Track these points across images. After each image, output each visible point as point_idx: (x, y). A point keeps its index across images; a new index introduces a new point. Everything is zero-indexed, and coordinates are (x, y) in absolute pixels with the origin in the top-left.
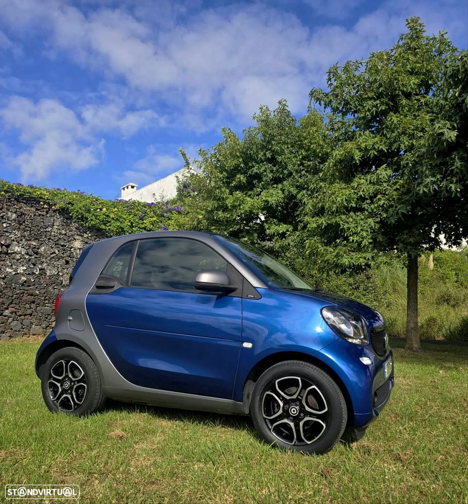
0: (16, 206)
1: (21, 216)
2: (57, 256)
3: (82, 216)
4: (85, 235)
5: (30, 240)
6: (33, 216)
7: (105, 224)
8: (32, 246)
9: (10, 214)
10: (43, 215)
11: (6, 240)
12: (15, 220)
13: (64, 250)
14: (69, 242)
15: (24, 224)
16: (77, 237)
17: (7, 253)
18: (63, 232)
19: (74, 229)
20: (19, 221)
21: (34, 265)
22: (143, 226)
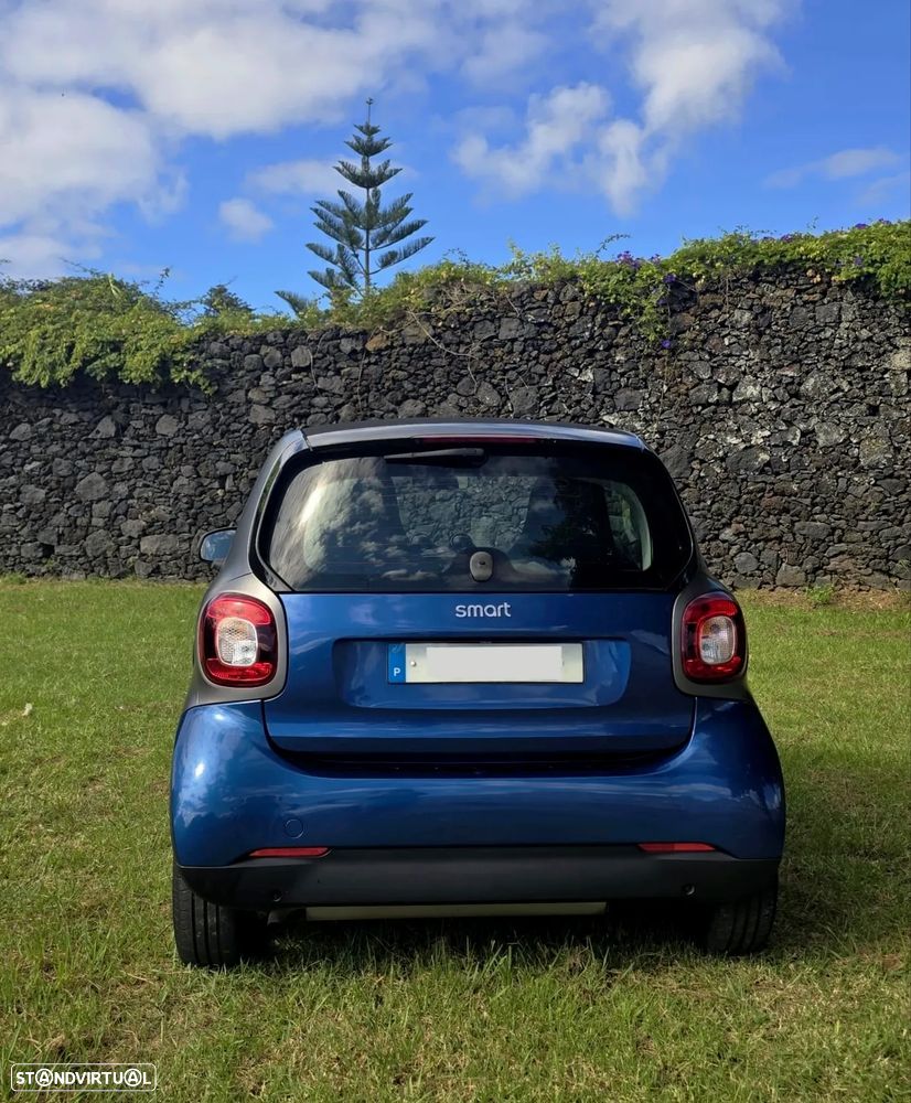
0: (751, 295)
1: (762, 313)
2: (845, 396)
5: (781, 367)
6: (788, 309)
8: (785, 380)
9: (737, 314)
10: (814, 302)
11: (728, 374)
12: (749, 326)
13: (867, 379)
14: (879, 356)
15: (768, 332)
16: (900, 342)
17: (730, 403)
18: (865, 333)
19: (894, 321)
20: (757, 327)
21: (789, 423)
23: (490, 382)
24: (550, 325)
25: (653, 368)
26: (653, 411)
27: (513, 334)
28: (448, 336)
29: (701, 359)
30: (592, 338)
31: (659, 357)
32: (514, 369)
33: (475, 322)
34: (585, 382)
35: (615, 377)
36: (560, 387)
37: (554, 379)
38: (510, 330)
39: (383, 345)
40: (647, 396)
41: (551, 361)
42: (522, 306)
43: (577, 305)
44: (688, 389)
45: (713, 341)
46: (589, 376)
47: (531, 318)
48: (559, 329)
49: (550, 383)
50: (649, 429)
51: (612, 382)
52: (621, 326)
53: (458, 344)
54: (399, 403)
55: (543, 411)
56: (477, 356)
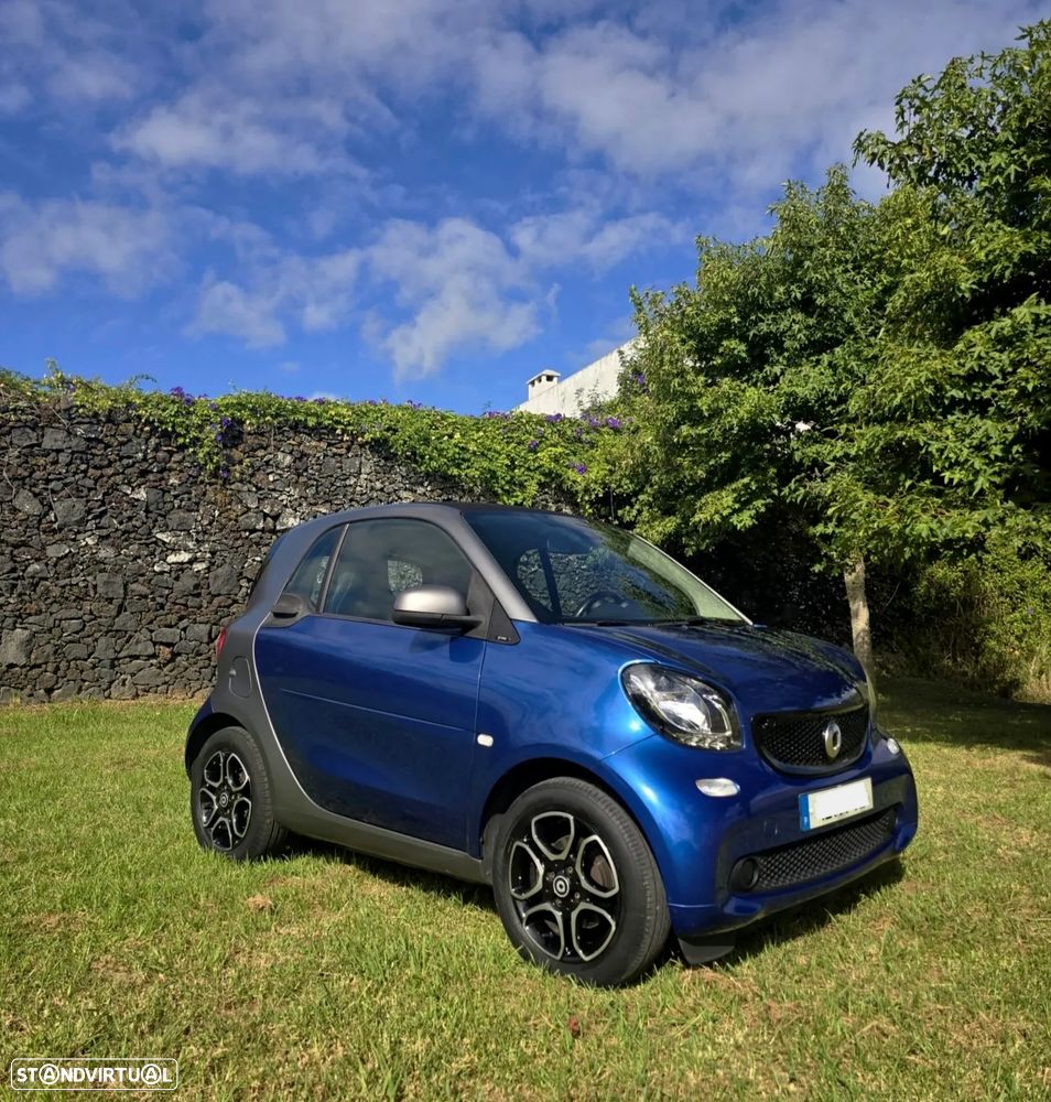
0: (291, 441)
1: (300, 459)
3: (414, 453)
4: (420, 490)
5: (316, 504)
6: (321, 458)
7: (458, 466)
9: (280, 456)
10: (341, 455)
11: (272, 506)
12: (289, 467)
15: (305, 474)
16: (404, 494)
17: (274, 531)
18: (378, 485)
19: (398, 478)
20: (296, 469)
22: (537, 465)
23: (30, 490)
24: (101, 441)
25: (204, 494)
26: (205, 533)
27: (59, 445)
29: (249, 491)
30: (145, 459)
31: (211, 484)
32: (59, 480)
33: (12, 428)
34: (138, 500)
35: (168, 498)
36: (110, 502)
37: (104, 494)
38: (56, 441)
40: (199, 518)
41: (102, 476)
42: (70, 419)
43: (131, 427)
44: (237, 516)
45: (260, 476)
46: (142, 494)
47: (80, 431)
48: (110, 446)
49: (100, 497)
50: (202, 549)
51: (165, 503)
52: (174, 452)
55: (91, 525)
56: (15, 462)
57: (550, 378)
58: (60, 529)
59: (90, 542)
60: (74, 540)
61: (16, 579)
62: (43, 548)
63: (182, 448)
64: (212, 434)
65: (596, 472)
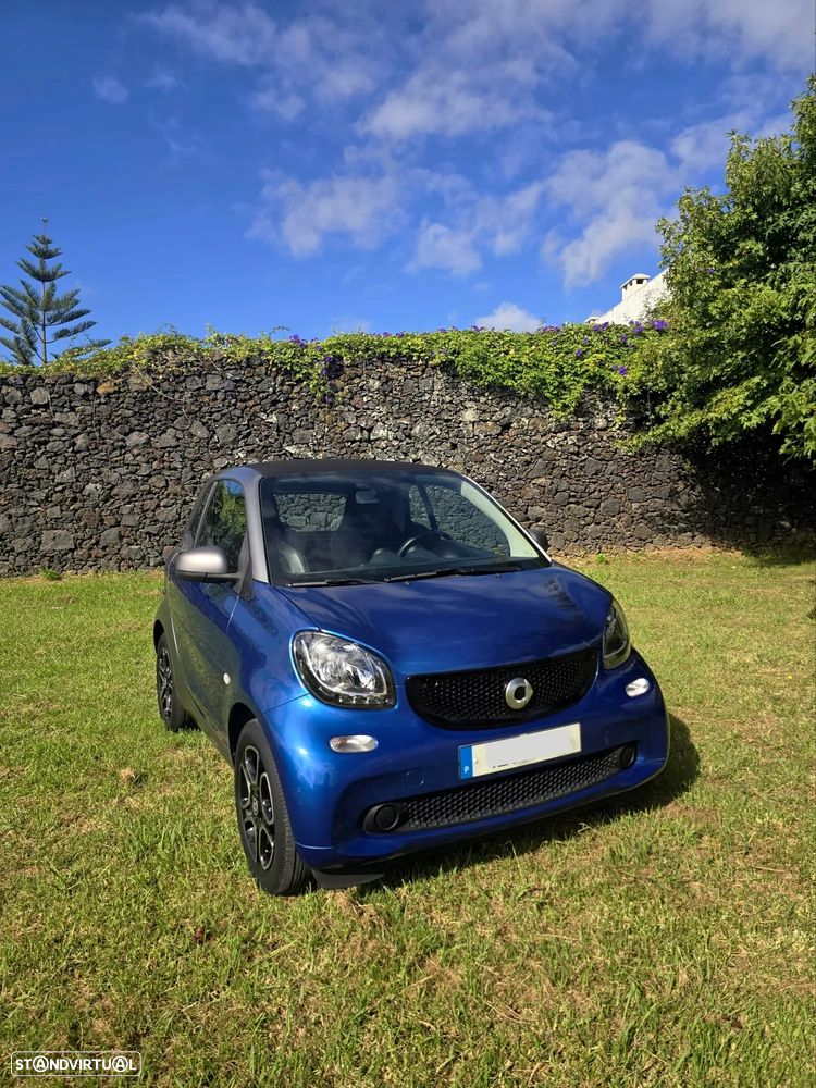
0: (379, 369)
1: (386, 382)
2: (438, 437)
3: (474, 370)
4: (482, 399)
5: (399, 418)
6: (402, 380)
7: (513, 378)
8: (402, 426)
9: (371, 381)
10: (417, 377)
11: (367, 422)
12: (378, 390)
13: (450, 427)
14: (456, 413)
15: (390, 394)
16: (468, 404)
17: (369, 441)
18: (448, 398)
19: (465, 392)
20: (384, 391)
21: (406, 454)
22: (583, 370)
23: (200, 421)
24: (244, 382)
25: (318, 415)
26: (319, 444)
27: (216, 387)
28: (165, 385)
29: (349, 411)
30: (274, 392)
31: (321, 408)
32: (218, 412)
33: (186, 376)
34: (271, 423)
35: (292, 420)
36: (253, 426)
37: (249, 420)
38: (214, 383)
39: (112, 390)
40: (314, 434)
41: (246, 407)
42: (222, 367)
43: (263, 368)
44: (341, 431)
45: (356, 399)
46: (273, 419)
47: (229, 376)
48: (250, 385)
49: (246, 423)
50: (317, 457)
51: (290, 424)
52: (294, 385)
53: (174, 392)
54: (127, 434)
55: (241, 443)
56: (189, 401)
57: (640, 281)
58: (222, 447)
59: (242, 455)
60: (231, 454)
61: (196, 484)
62: (211, 462)
63: (300, 381)
64: (319, 368)
65: (635, 374)
